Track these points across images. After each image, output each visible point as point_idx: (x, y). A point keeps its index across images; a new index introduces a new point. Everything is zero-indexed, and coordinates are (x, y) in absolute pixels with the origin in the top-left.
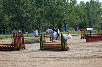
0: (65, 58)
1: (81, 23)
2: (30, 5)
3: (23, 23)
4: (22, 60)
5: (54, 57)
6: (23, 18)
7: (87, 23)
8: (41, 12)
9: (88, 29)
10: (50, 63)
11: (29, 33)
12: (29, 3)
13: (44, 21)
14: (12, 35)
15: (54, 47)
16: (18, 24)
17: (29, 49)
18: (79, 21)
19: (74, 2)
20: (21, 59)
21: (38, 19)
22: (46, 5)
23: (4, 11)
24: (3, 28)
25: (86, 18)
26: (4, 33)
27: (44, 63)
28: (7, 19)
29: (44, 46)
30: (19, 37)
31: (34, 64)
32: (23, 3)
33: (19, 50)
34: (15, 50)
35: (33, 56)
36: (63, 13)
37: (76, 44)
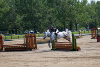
0: (76, 58)
1: (92, 22)
2: (42, 5)
3: (35, 23)
4: (35, 60)
5: (65, 56)
6: (35, 18)
7: (98, 23)
8: (53, 12)
9: (98, 28)
10: (62, 63)
11: (41, 33)
12: (40, 3)
13: (55, 21)
14: (24, 35)
15: (65, 47)
16: (30, 24)
17: (41, 49)
18: (90, 20)
19: (85, 2)
20: (33, 59)
21: (50, 19)
22: (57, 5)
23: (16, 11)
24: (16, 28)
25: (96, 18)
26: (16, 34)
27: (56, 63)
28: (19, 19)
29: (55, 45)
30: (31, 37)
31: (46, 64)
32: (35, 3)
33: (31, 50)
34: (27, 51)
35: (45, 56)
36: (74, 12)
37: (87, 44)
